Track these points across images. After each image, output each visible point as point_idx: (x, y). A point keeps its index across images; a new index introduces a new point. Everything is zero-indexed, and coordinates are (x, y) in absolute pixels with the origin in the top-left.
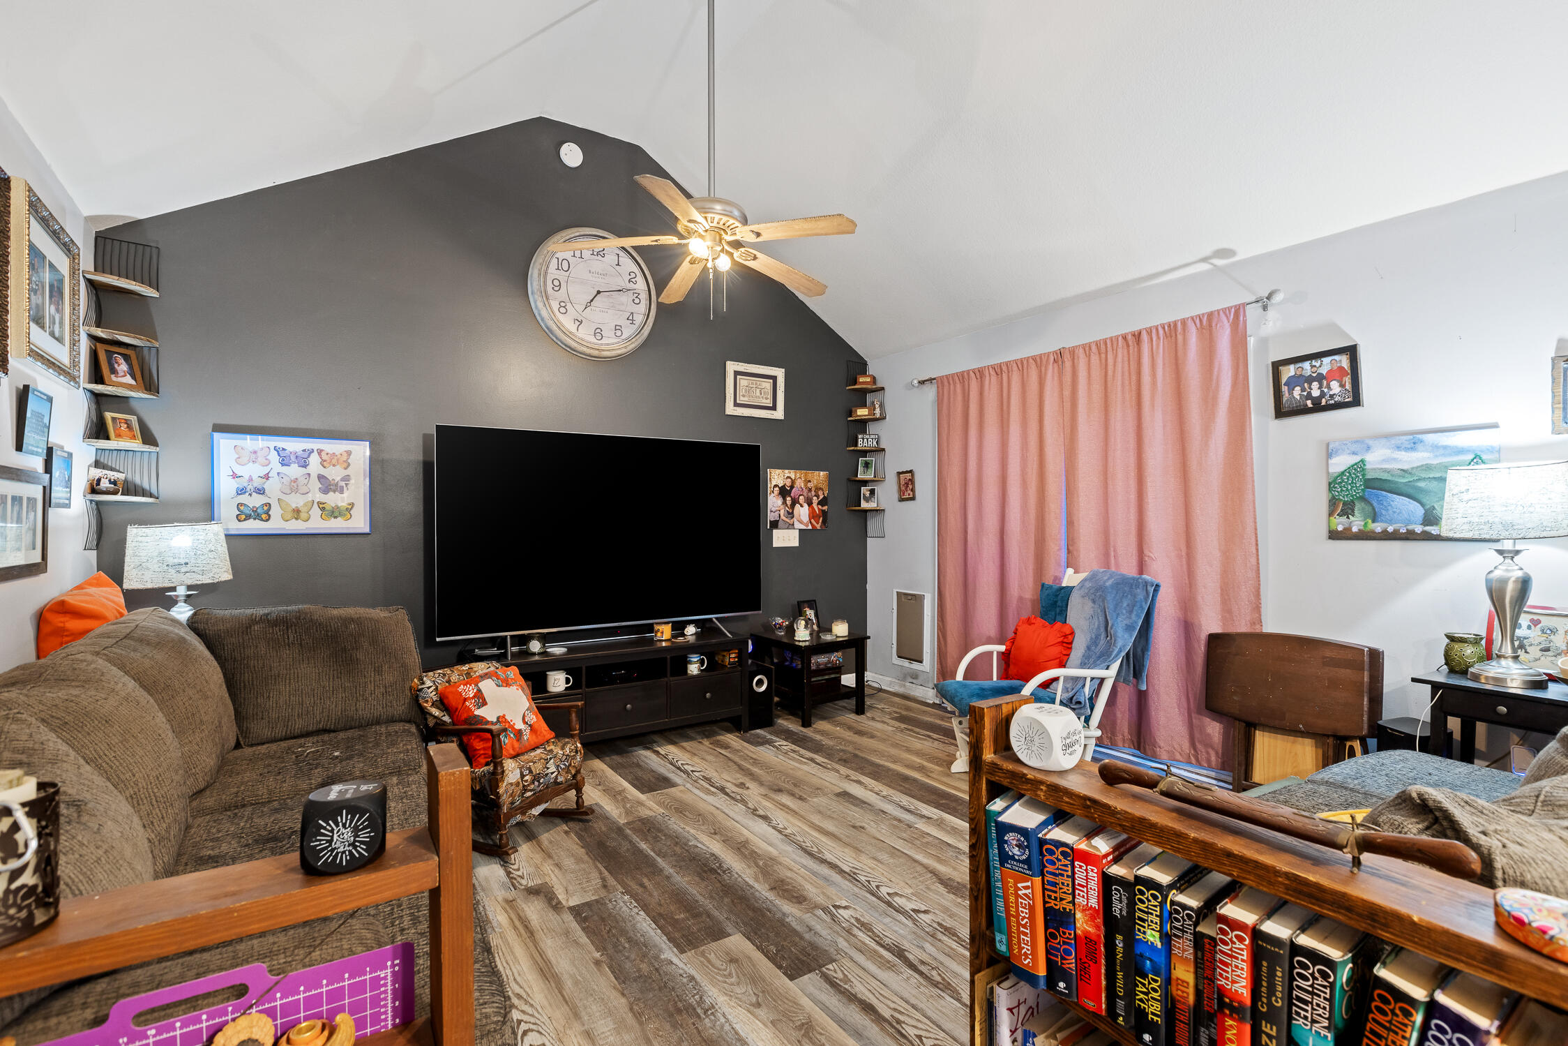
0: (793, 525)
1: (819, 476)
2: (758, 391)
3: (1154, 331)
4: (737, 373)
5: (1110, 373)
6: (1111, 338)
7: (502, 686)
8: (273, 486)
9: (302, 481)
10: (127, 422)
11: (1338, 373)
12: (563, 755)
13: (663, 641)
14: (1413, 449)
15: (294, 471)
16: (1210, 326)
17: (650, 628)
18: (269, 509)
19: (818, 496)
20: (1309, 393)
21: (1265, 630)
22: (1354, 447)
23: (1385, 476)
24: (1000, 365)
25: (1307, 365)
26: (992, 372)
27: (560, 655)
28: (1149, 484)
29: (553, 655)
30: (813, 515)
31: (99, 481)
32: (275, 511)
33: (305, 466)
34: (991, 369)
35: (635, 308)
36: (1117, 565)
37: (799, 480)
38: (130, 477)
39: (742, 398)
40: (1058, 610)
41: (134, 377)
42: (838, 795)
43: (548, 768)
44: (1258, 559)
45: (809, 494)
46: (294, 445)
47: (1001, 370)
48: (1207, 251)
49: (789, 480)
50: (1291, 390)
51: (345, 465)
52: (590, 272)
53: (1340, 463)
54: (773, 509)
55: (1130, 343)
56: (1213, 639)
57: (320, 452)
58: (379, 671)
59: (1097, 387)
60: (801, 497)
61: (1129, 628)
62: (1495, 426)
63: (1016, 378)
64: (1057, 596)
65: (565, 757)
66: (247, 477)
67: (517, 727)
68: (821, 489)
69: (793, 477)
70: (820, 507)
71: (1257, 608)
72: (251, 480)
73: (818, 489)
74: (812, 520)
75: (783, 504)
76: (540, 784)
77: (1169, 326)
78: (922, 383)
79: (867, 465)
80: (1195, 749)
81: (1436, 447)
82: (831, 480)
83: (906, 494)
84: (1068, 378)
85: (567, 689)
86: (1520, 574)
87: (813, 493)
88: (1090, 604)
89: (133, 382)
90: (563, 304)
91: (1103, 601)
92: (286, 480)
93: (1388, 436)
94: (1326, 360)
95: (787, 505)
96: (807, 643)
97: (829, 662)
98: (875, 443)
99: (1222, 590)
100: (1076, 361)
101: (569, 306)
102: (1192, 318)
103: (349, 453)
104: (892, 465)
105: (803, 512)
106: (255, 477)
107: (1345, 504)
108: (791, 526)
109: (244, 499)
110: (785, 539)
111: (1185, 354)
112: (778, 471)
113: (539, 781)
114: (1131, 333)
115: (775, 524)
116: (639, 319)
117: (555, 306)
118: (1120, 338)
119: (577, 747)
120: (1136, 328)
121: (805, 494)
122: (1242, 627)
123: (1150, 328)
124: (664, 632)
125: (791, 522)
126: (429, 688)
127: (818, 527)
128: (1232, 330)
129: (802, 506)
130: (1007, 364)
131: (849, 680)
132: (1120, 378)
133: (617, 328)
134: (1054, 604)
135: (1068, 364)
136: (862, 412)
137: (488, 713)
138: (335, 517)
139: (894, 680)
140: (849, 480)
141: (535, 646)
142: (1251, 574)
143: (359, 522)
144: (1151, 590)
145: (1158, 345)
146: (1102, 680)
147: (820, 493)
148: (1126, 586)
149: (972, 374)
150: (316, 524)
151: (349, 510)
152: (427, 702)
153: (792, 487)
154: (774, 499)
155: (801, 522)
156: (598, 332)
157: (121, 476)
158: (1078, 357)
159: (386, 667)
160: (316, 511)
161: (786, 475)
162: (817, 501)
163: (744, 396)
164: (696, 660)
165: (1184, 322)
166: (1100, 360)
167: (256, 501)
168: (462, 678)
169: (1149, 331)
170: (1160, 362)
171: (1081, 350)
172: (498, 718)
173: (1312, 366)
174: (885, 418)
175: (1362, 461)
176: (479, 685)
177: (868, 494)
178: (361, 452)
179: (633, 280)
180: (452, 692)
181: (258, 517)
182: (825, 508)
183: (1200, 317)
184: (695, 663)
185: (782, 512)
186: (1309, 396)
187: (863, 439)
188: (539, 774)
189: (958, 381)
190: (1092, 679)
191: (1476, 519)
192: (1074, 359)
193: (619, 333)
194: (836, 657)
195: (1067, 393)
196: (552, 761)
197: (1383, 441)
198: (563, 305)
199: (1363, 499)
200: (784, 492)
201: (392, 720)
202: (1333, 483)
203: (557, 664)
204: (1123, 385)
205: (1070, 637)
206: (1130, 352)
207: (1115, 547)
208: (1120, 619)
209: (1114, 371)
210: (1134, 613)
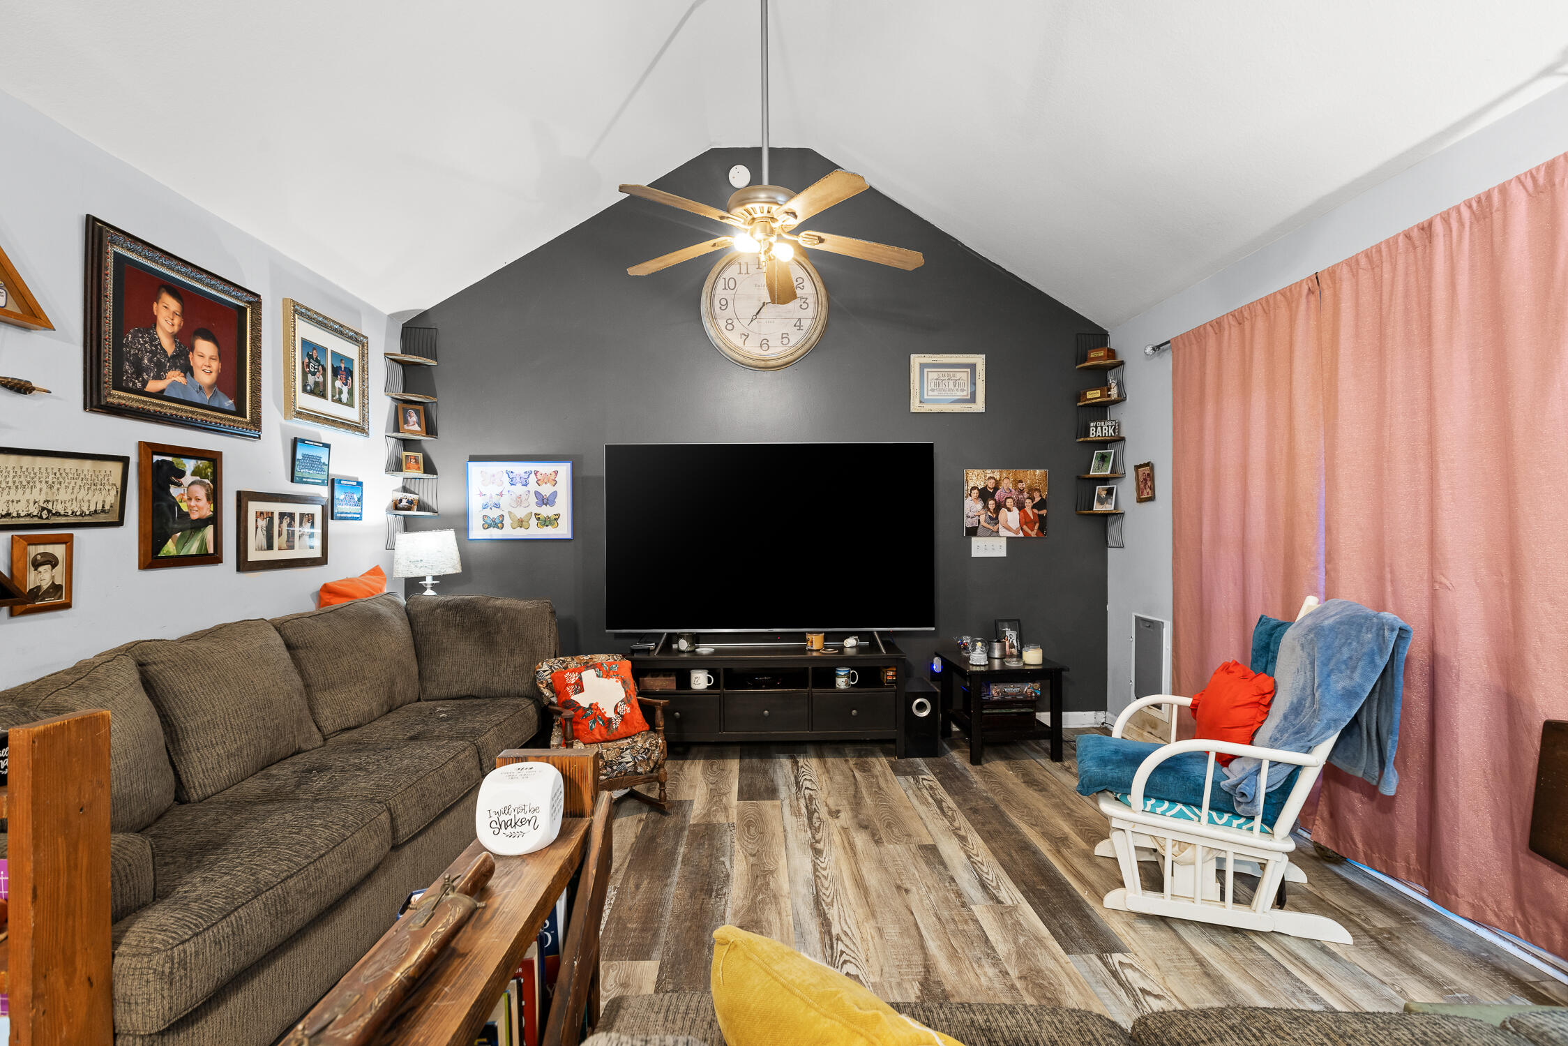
0: (998, 532)
1: (1035, 475)
2: (951, 383)
3: (1454, 215)
4: (923, 366)
5: (1386, 297)
6: (1387, 241)
7: (602, 677)
8: (504, 502)
9: (524, 497)
10: (416, 458)
12: (642, 747)
13: (813, 650)
15: (519, 489)
16: (1551, 185)
17: (802, 637)
18: (503, 520)
19: (1032, 499)
24: (1241, 311)
26: (1233, 322)
27: (706, 655)
29: (701, 655)
30: (1025, 521)
31: (401, 501)
32: (507, 521)
33: (526, 485)
34: (1231, 317)
35: (802, 314)
36: (1394, 595)
37: (1005, 481)
38: (421, 498)
39: (930, 393)
40: (1270, 656)
41: (420, 426)
42: (923, 848)
43: (623, 758)
45: (1021, 496)
46: (520, 468)
47: (1243, 316)
49: (992, 481)
51: (554, 483)
52: (756, 285)
54: (970, 514)
55: (1418, 243)
56: (1551, 729)
57: (536, 473)
58: (512, 653)
60: (1008, 500)
63: (1260, 324)
65: (643, 750)
66: (488, 495)
67: (607, 715)
68: (1036, 490)
69: (998, 477)
70: (1036, 511)
72: (491, 497)
73: (1031, 490)
74: (1025, 527)
75: (984, 508)
76: (613, 771)
77: (1479, 201)
78: (1157, 348)
79: (1104, 458)
80: (1524, 914)
82: (1051, 480)
83: (1145, 493)
84: (1326, 314)
85: (708, 687)
87: (1026, 495)
89: (419, 429)
90: (730, 321)
91: (1314, 648)
92: (514, 496)
95: (989, 510)
96: (983, 669)
97: (1021, 693)
98: (1111, 431)
100: (1338, 287)
101: (736, 323)
102: (1518, 178)
103: (556, 473)
104: (1131, 457)
105: (1011, 518)
106: (494, 495)
108: (996, 534)
109: (487, 512)
110: (987, 547)
112: (976, 472)
113: (611, 768)
114: (1418, 226)
115: (973, 532)
116: (806, 324)
117: (722, 323)
118: (1401, 238)
119: (658, 743)
120: (1423, 218)
121: (1014, 496)
123: (1448, 213)
124: (816, 642)
125: (995, 528)
126: (544, 671)
127: (1033, 534)
129: (1009, 510)
130: (1250, 306)
131: (1045, 717)
133: (784, 336)
134: (1266, 646)
135: (1327, 293)
136: (1094, 395)
137: (583, 700)
138: (547, 526)
139: (1132, 726)
140: (1079, 478)
141: (683, 645)
143: (563, 530)
144: (1391, 638)
145: (1460, 236)
146: (1298, 768)
147: (1036, 495)
149: (1209, 328)
150: (535, 531)
151: (556, 519)
152: (542, 683)
153: (996, 489)
154: (972, 503)
155: (1009, 529)
156: (764, 343)
157: (415, 497)
158: (1342, 280)
159: (517, 651)
160: (533, 521)
161: (988, 476)
162: (1031, 505)
163: (933, 390)
164: (843, 673)
165: (1503, 189)
166: (1372, 279)
167: (494, 514)
168: (579, 666)
169: (1445, 217)
170: (1464, 264)
171: (1345, 269)
172: (591, 705)
174: (1125, 399)
176: (583, 674)
177: (1104, 494)
178: (564, 469)
179: (801, 286)
180: (559, 677)
181: (496, 526)
182: (1044, 512)
183: (1532, 175)
184: (842, 676)
185: (982, 518)
187: (1096, 427)
188: (612, 761)
189: (1194, 342)
190: (1273, 764)
192: (1335, 284)
193: (785, 341)
194: (1029, 689)
195: (1326, 337)
196: (629, 751)
198: (730, 324)
200: (985, 495)
201: (518, 695)
203: (701, 663)
204: (1407, 310)
205: (1269, 697)
206: (1416, 257)
207: (1391, 566)
208: (1333, 677)
209: (1392, 294)
210: (1359, 670)
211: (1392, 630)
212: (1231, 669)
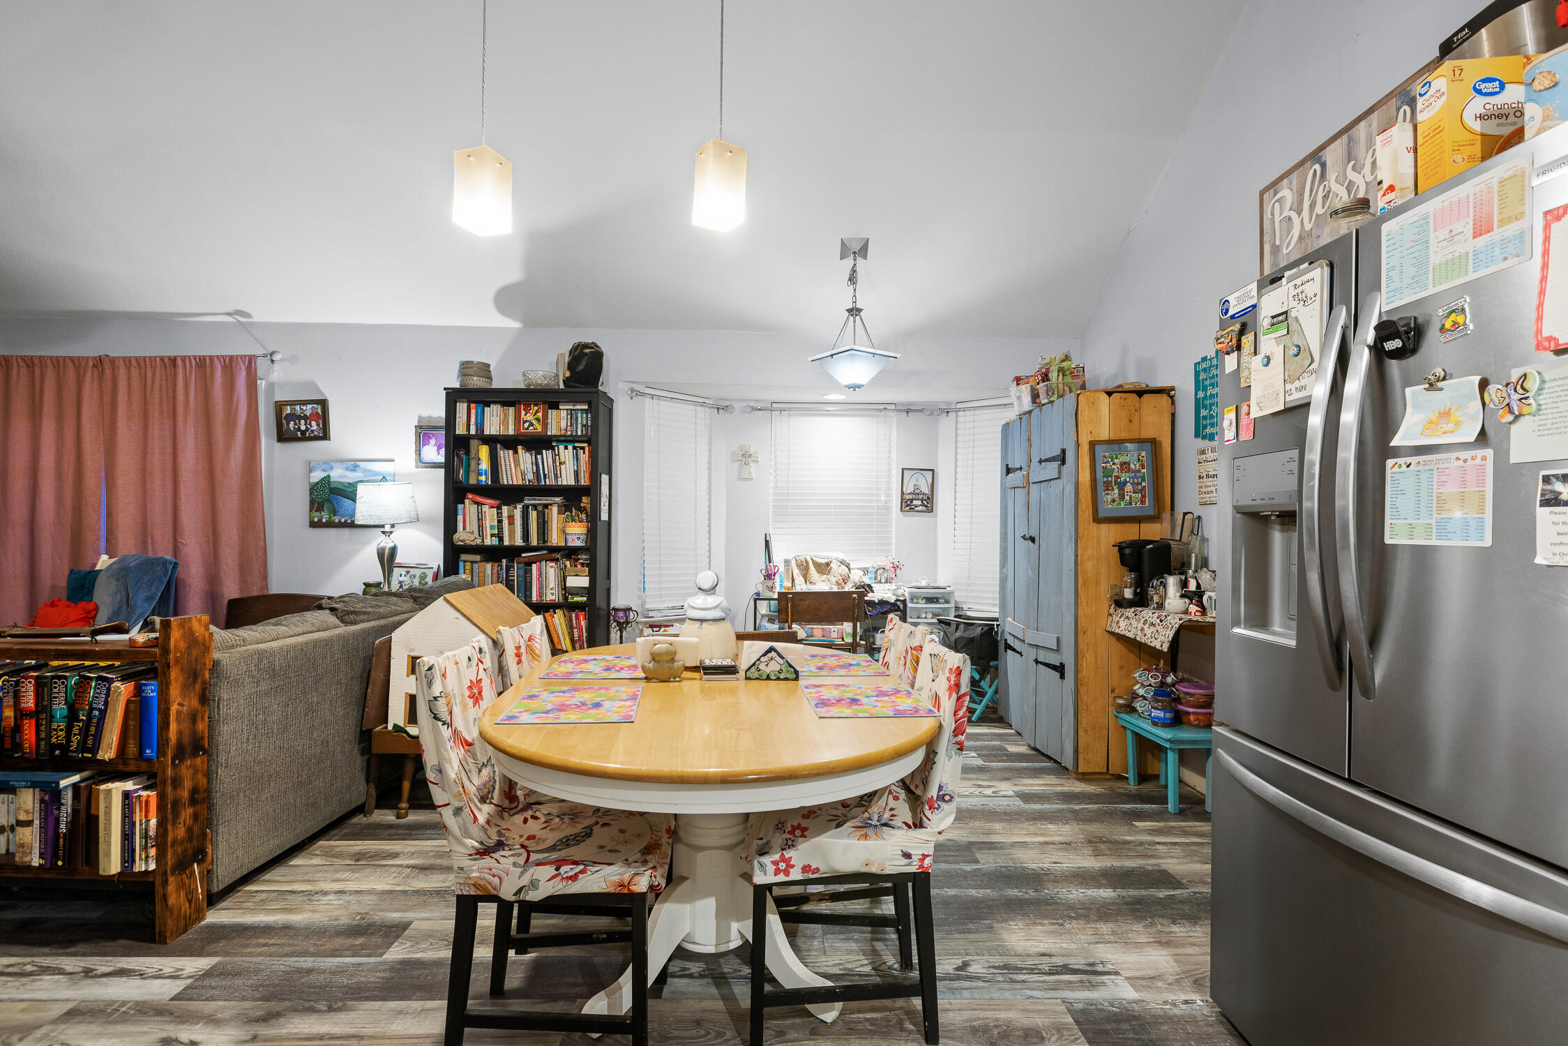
3: (187, 360)
5: (149, 386)
6: (149, 357)
11: (315, 416)
14: (354, 470)
16: (231, 366)
20: (299, 427)
21: (270, 592)
22: (324, 466)
23: (340, 486)
25: (298, 408)
28: (181, 483)
34: (20, 360)
36: (153, 550)
40: (85, 591)
44: (265, 542)
47: (33, 362)
48: (230, 310)
50: (288, 423)
53: (317, 476)
55: (168, 366)
56: (232, 602)
59: (137, 397)
61: (149, 599)
62: (392, 460)
64: (85, 579)
71: (265, 577)
77: (200, 359)
81: (365, 471)
84: (108, 384)
86: (392, 545)
88: (115, 582)
91: (126, 579)
93: (342, 461)
94: (309, 406)
99: (240, 567)
100: (116, 370)
102: (218, 357)
107: (319, 503)
111: (212, 383)
114: (167, 356)
118: (158, 359)
120: (171, 354)
122: (255, 592)
123: (184, 357)
128: (247, 373)
130: (40, 358)
132: (157, 393)
134: (82, 587)
135: (108, 372)
142: (260, 553)
144: (171, 567)
145: (190, 372)
148: (150, 565)
158: (118, 368)
165: (211, 358)
166: (140, 374)
169: (183, 359)
170: (192, 386)
171: (121, 362)
173: (301, 409)
175: (329, 476)
183: (223, 358)
186: (299, 429)
191: (365, 514)
192: (114, 369)
195: (107, 398)
197: (340, 464)
199: (329, 501)
202: (313, 488)
204: (161, 399)
205: (93, 613)
206: (166, 372)
207: (152, 536)
208: (140, 592)
209: (152, 386)
210: (154, 586)
211: (171, 563)
212: (55, 603)
